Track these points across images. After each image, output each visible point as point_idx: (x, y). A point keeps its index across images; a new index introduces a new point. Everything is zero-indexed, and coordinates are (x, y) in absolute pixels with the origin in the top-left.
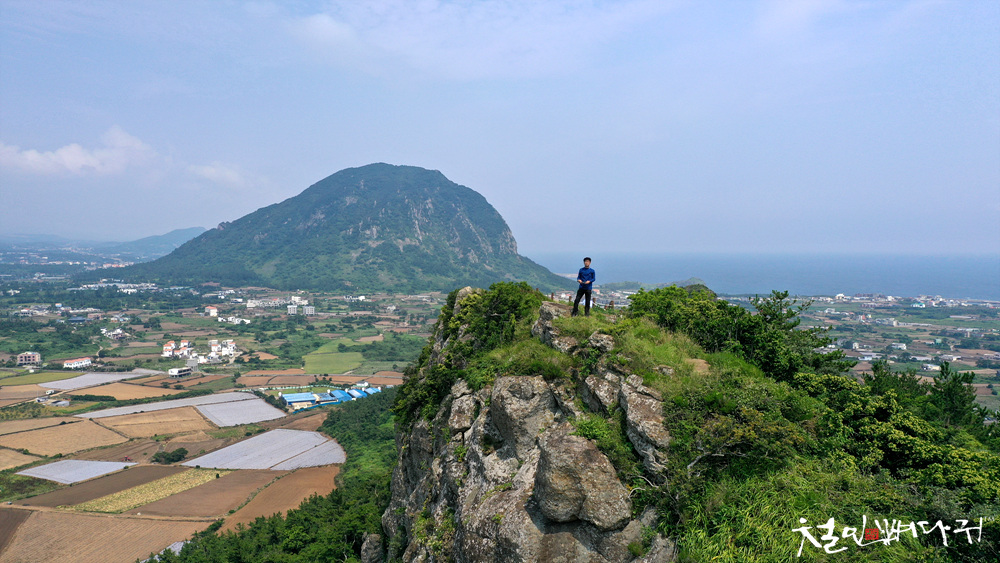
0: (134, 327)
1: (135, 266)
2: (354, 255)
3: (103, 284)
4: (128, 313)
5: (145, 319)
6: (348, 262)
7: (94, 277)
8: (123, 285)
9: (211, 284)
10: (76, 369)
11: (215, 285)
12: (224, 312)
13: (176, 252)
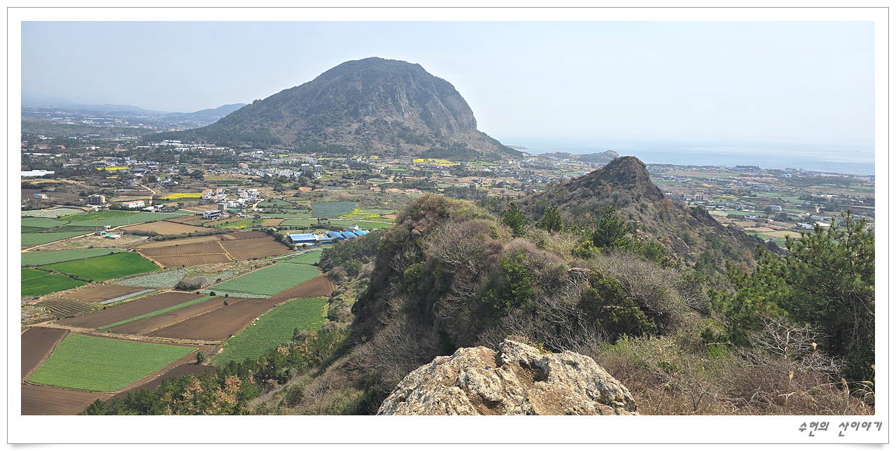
0: (182, 177)
1: (191, 130)
2: (355, 126)
3: (165, 143)
4: (180, 166)
5: (190, 171)
6: (350, 133)
7: (159, 138)
8: (179, 145)
9: (246, 146)
10: (132, 209)
11: (250, 146)
12: (252, 167)
13: (222, 121)
